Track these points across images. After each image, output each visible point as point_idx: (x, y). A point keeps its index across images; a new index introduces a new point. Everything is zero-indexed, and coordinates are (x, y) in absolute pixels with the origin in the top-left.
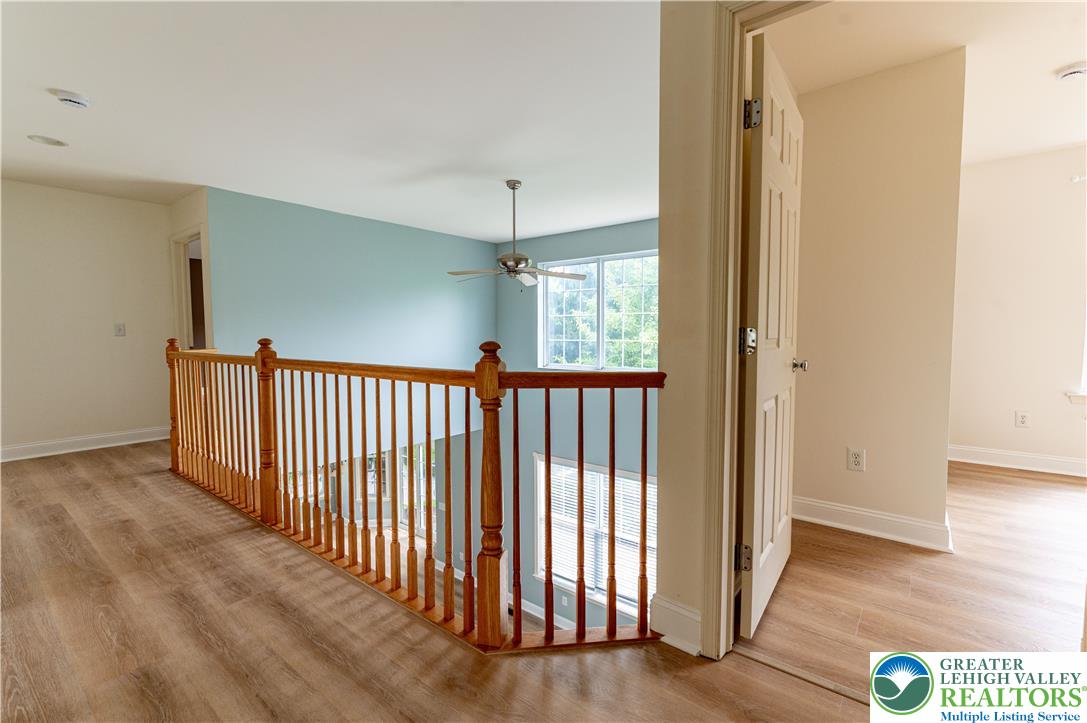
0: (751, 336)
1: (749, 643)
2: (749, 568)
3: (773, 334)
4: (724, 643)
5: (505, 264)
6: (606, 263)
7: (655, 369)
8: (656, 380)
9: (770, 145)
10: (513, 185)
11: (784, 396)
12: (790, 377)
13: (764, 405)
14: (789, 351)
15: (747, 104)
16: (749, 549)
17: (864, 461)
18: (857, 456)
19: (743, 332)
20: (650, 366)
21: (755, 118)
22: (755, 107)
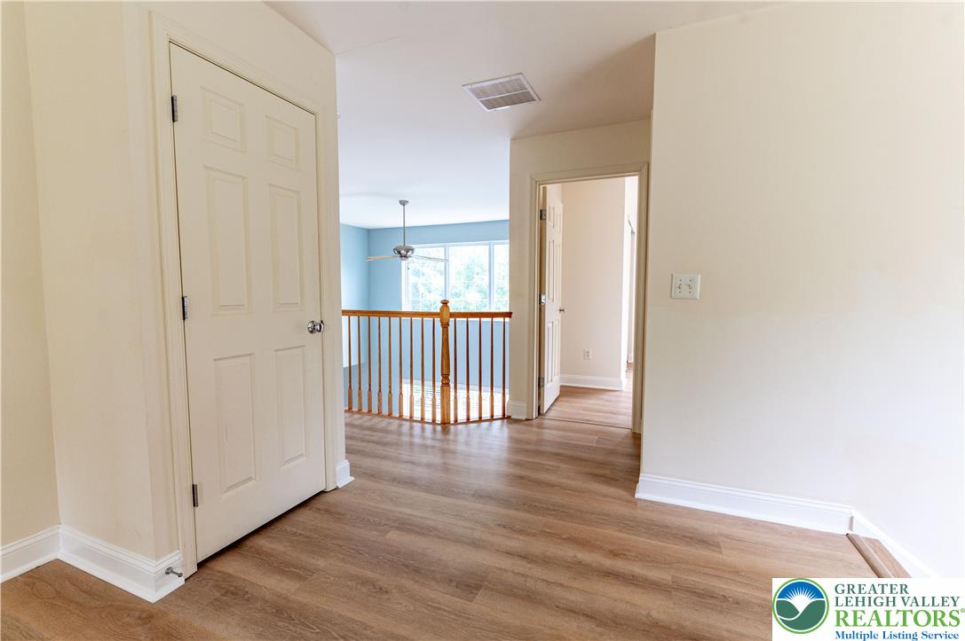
0: (543, 297)
1: (543, 415)
2: (543, 386)
3: (551, 297)
4: (535, 414)
5: (399, 253)
6: (450, 248)
7: (508, 311)
8: (509, 315)
9: (549, 224)
10: (403, 203)
11: (556, 323)
12: (559, 315)
13: (548, 325)
14: (558, 305)
15: (541, 211)
16: (543, 379)
17: (591, 354)
18: (588, 353)
19: (540, 296)
20: (507, 310)
21: (543, 217)
22: (543, 213)
